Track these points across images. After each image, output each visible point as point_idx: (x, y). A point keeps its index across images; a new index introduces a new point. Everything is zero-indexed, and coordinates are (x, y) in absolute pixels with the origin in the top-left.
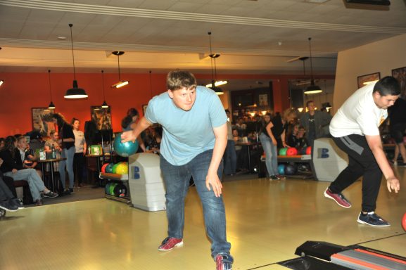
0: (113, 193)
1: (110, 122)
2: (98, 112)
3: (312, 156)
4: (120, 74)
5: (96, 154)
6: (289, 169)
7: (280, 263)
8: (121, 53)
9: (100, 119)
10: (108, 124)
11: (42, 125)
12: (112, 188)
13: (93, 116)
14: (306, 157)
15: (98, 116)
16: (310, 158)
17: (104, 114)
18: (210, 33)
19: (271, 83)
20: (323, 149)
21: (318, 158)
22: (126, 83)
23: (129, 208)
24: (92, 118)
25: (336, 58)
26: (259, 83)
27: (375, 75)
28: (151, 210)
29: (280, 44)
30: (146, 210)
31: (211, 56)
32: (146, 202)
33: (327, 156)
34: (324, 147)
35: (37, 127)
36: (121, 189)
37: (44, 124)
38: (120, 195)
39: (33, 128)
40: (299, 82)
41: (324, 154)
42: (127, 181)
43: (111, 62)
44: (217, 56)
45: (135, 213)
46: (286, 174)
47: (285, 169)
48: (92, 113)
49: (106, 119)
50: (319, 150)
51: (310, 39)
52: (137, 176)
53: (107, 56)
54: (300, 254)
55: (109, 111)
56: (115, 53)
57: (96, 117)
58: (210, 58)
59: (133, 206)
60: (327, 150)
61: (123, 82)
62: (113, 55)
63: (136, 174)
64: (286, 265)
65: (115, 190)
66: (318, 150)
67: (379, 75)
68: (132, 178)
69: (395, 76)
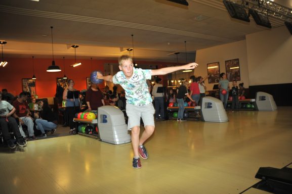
3: (201, 107)
4: (76, 59)
6: (186, 115)
7: (254, 187)
8: (77, 47)
11: (28, 89)
12: (83, 129)
14: (198, 108)
17: (64, 83)
18: (132, 35)
19: (157, 67)
20: (209, 103)
21: (205, 108)
22: (80, 64)
23: (97, 141)
24: (57, 85)
25: (195, 54)
27: (216, 63)
29: (169, 44)
30: (113, 144)
31: (128, 50)
33: (211, 107)
34: (209, 102)
35: (25, 90)
36: (92, 130)
37: (29, 88)
38: (89, 133)
39: (23, 90)
41: (209, 106)
43: (71, 51)
44: (131, 50)
45: (102, 144)
48: (57, 82)
51: (185, 42)
52: (105, 121)
53: (68, 48)
54: (261, 178)
55: (67, 80)
56: (73, 46)
57: (59, 84)
58: (126, 51)
59: (101, 140)
60: (211, 104)
61: (78, 63)
62: (72, 48)
64: (259, 188)
65: (85, 130)
66: (206, 103)
67: (218, 64)
68: (101, 122)
69: (227, 64)
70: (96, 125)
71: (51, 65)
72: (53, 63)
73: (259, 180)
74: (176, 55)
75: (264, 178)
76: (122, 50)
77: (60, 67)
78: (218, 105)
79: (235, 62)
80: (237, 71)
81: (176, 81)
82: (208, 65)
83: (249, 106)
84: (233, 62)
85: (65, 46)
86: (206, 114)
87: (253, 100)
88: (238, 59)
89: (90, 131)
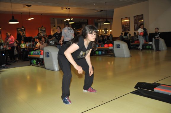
0: (35, 63)
1: (25, 34)
2: (20, 30)
3: (113, 47)
4: (30, 15)
5: (23, 47)
6: (103, 53)
7: (132, 93)
8: (30, 6)
9: (21, 33)
10: (24, 35)
12: (35, 61)
13: (18, 32)
14: (111, 48)
15: (20, 32)
16: (112, 48)
17: (23, 31)
19: (87, 20)
20: (118, 45)
21: (116, 48)
22: (33, 18)
23: (43, 69)
24: (17, 33)
25: (114, 11)
26: (83, 20)
27: (128, 18)
29: (94, 4)
30: (53, 70)
31: (67, 8)
32: (53, 67)
34: (118, 44)
36: (40, 62)
38: (39, 64)
40: (99, 20)
41: (118, 46)
43: (26, 9)
44: (69, 9)
45: (47, 71)
46: (102, 54)
47: (102, 53)
48: (17, 31)
49: (24, 33)
50: (116, 45)
51: (106, 3)
52: (48, 56)
53: (24, 7)
54: (137, 88)
55: (24, 30)
56: (28, 6)
57: (19, 32)
58: (66, 9)
59: (46, 69)
60: (119, 45)
61: (32, 18)
62: (27, 7)
63: (48, 55)
64: (134, 94)
65: (36, 62)
67: (129, 18)
68: (46, 57)
69: (135, 19)
70: (42, 59)
71: (11, 19)
72: (13, 17)
73: (136, 89)
74: (100, 12)
75: (139, 88)
76: (62, 9)
77: (18, 21)
78: (124, 46)
79: (141, 17)
80: (141, 23)
81: (101, 31)
82: (122, 19)
83: (148, 47)
84: (139, 17)
85: (22, 5)
86: (116, 51)
87: (151, 43)
88: (143, 15)
89: (39, 63)
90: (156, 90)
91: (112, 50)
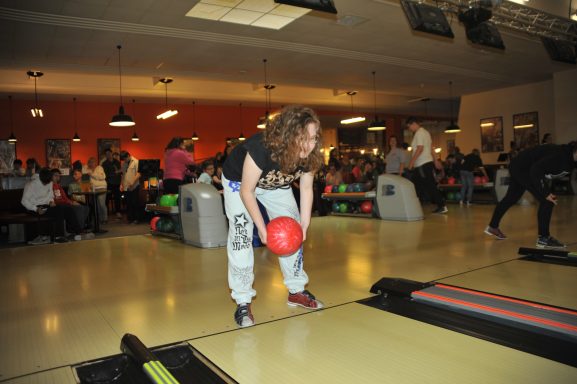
3: (376, 193)
4: (166, 104)
8: (169, 81)
14: (370, 194)
16: (374, 196)
18: (265, 61)
20: (389, 186)
21: (383, 195)
22: (175, 112)
23: (178, 244)
28: (204, 246)
30: (199, 246)
31: (266, 87)
32: (199, 237)
33: (393, 193)
34: (390, 184)
41: (389, 191)
42: (178, 215)
43: (158, 90)
44: (273, 87)
45: (189, 252)
51: (374, 73)
52: (189, 209)
53: (155, 83)
54: (376, 292)
56: (162, 81)
58: (264, 89)
59: (184, 242)
60: (393, 187)
61: (172, 110)
62: (160, 83)
63: (189, 205)
64: (364, 303)
66: (383, 187)
68: (184, 211)
71: (118, 113)
72: (121, 108)
73: (374, 295)
75: (379, 291)
76: (255, 88)
77: (133, 118)
78: (406, 190)
85: (150, 79)
86: (384, 204)
90: (416, 295)
91: (373, 201)
